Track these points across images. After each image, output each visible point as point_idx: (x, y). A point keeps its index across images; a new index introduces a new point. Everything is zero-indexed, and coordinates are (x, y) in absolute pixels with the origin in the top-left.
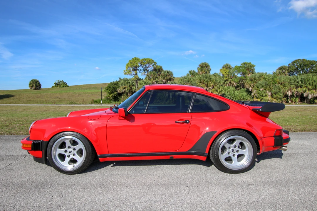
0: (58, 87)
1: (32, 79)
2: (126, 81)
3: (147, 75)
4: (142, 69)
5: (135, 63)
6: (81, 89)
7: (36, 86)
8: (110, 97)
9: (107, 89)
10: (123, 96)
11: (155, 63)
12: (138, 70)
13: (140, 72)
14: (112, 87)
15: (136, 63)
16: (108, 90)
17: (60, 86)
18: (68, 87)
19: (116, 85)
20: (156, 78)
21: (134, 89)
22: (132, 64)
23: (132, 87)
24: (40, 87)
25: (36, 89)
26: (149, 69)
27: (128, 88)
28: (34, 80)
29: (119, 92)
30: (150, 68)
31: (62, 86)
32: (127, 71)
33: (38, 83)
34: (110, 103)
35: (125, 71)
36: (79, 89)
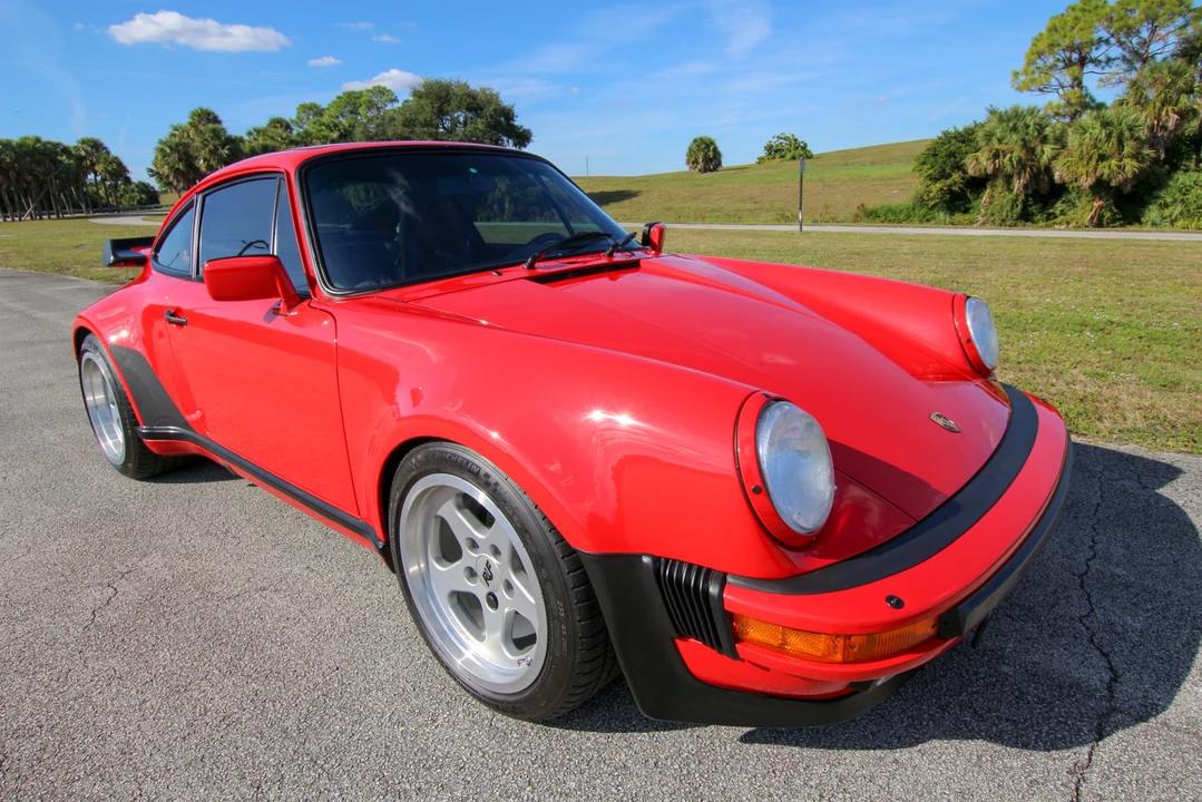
0: (777, 160)
1: (694, 138)
2: (1009, 120)
3: (1134, 84)
4: (1115, 52)
5: (1073, 28)
6: (853, 164)
7: (707, 160)
8: (932, 195)
9: (923, 163)
10: (988, 190)
11: (1195, 10)
12: (1092, 61)
13: (1107, 70)
14: (943, 152)
15: (1078, 26)
16: (926, 167)
17: (782, 157)
18: (810, 157)
19: (963, 142)
20: (1181, 92)
21: (1045, 159)
22: (1056, 37)
23: (1038, 150)
24: (719, 164)
25: (706, 170)
26: (1153, 48)
27: (1018, 153)
28: (701, 139)
29: (971, 172)
30: (1161, 44)
31: (789, 156)
32: (1026, 73)
33: (711, 148)
34: (928, 221)
35: (1016, 74)
36: (846, 164)
